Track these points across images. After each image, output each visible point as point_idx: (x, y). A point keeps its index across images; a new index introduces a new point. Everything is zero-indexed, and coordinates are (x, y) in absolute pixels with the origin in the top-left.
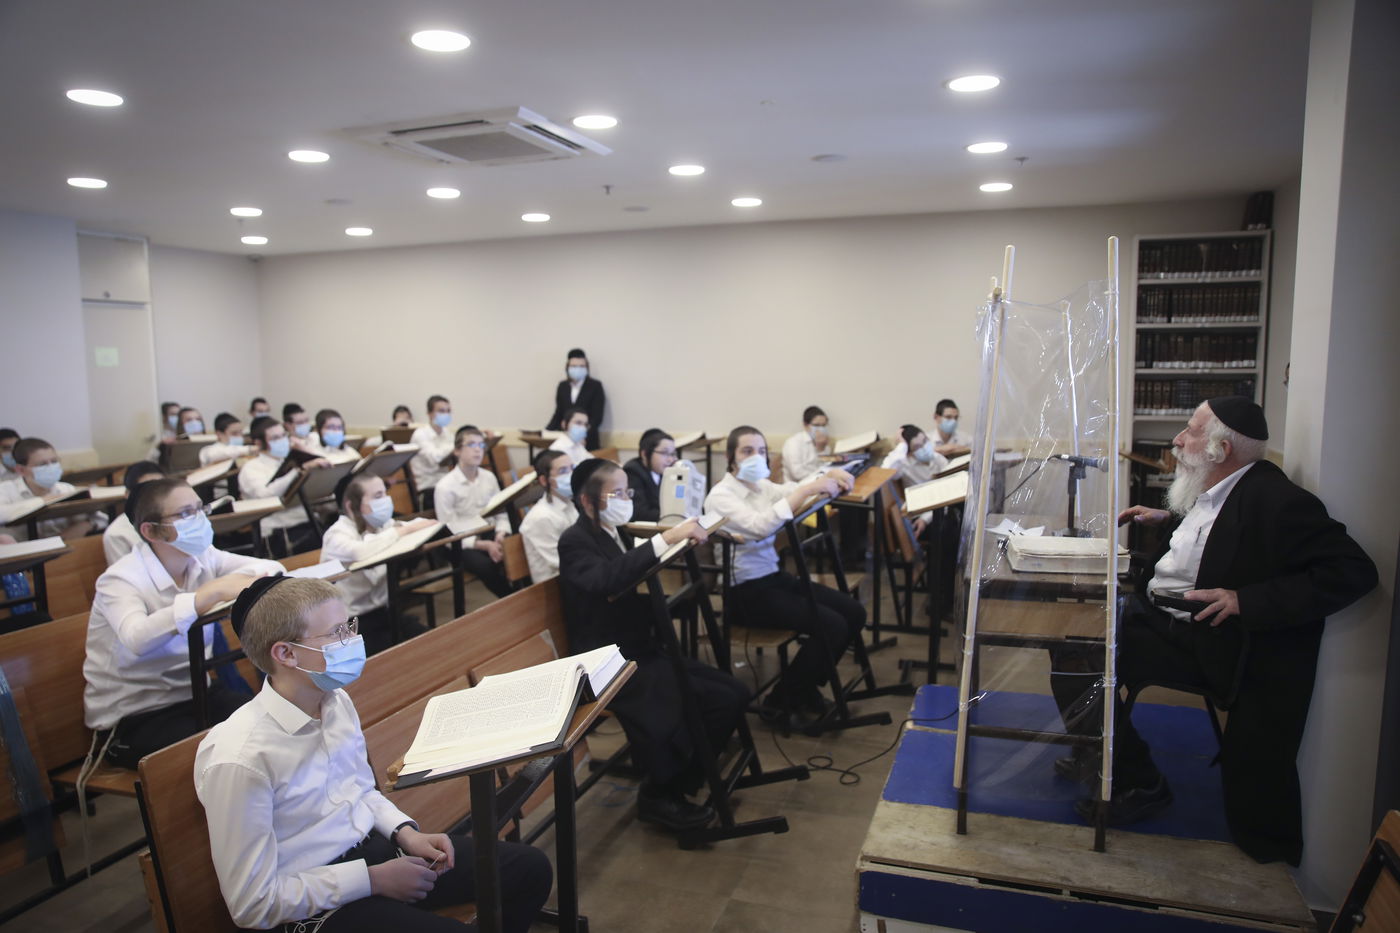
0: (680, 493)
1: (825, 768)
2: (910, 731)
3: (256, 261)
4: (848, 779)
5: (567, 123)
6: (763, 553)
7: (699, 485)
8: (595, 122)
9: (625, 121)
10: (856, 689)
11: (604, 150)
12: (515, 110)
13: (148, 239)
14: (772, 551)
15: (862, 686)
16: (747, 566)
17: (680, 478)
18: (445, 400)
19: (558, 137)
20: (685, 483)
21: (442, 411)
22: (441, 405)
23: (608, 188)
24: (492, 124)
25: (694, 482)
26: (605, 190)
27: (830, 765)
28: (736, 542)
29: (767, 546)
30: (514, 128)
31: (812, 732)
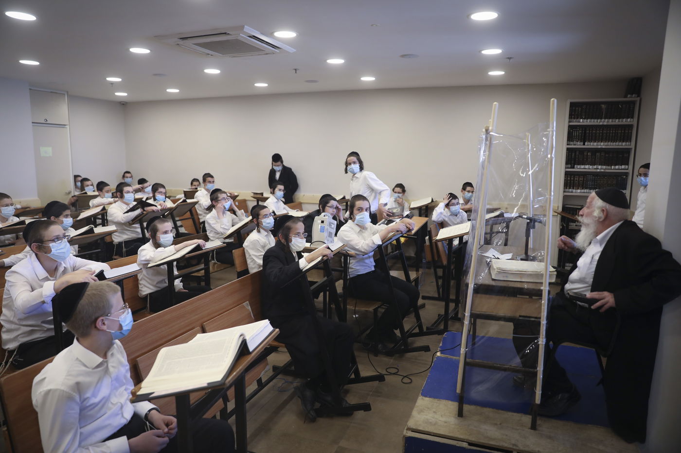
0: (322, 230)
1: (394, 374)
2: (438, 357)
3: (123, 105)
4: (406, 380)
5: (271, 35)
6: (367, 261)
7: (333, 226)
8: (285, 35)
9: (300, 34)
10: (414, 332)
11: (291, 50)
12: (243, 27)
13: (67, 92)
14: (372, 260)
15: (417, 330)
16: (358, 268)
17: (322, 222)
18: (212, 177)
19: (266, 42)
20: (326, 224)
21: (210, 182)
22: (209, 179)
23: (296, 70)
24: (231, 35)
25: (330, 224)
26: (294, 71)
27: (397, 372)
28: (351, 256)
29: (369, 257)
30: (243, 37)
31: (389, 354)
